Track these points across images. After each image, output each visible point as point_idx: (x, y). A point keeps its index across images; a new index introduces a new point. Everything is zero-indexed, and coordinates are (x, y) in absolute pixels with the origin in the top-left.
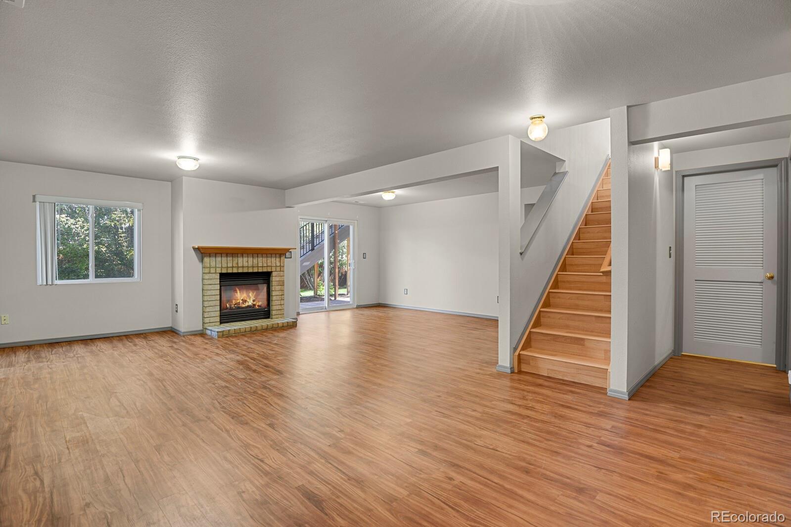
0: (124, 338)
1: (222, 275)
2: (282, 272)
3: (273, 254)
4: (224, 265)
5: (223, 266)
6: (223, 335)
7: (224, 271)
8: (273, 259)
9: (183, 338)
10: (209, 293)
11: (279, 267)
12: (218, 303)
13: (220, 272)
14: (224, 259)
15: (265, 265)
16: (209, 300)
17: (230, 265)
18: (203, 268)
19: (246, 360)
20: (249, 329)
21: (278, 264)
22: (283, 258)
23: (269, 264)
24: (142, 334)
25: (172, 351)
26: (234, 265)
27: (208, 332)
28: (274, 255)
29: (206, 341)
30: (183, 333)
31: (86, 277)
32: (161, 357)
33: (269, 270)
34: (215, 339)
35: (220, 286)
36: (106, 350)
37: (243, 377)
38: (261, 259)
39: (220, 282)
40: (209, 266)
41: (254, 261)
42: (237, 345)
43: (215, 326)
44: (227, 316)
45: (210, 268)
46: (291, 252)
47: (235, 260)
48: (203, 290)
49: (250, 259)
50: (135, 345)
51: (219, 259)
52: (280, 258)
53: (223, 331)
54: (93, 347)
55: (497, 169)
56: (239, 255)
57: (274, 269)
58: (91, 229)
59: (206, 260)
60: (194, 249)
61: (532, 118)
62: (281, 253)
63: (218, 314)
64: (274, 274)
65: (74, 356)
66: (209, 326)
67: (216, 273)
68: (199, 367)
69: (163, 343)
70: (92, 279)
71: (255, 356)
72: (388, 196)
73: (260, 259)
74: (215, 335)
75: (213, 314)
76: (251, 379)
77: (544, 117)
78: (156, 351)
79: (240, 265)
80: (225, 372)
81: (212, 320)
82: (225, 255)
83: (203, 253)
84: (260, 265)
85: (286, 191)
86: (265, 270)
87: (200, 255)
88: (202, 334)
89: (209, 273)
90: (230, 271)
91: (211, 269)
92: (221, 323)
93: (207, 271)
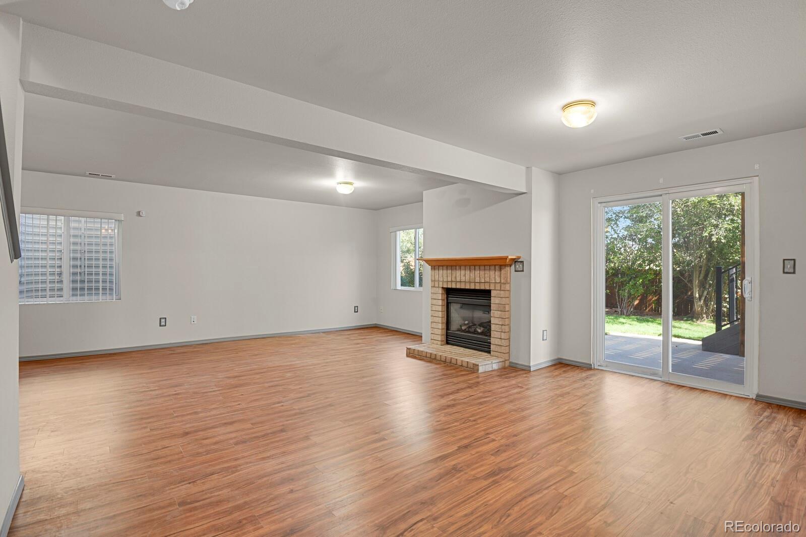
1: (448, 290)
3: (492, 266)
5: (444, 280)
7: (445, 285)
8: (492, 273)
10: (434, 308)
11: (499, 285)
13: (442, 286)
14: (445, 272)
15: (483, 280)
16: (434, 315)
17: (450, 279)
21: (498, 280)
23: (487, 279)
26: (453, 280)
28: (493, 268)
33: (487, 287)
38: (479, 272)
39: (447, 297)
40: (434, 279)
41: (471, 275)
45: (435, 281)
47: (454, 273)
49: (467, 273)
51: (441, 272)
52: (500, 270)
53: (410, 349)
57: (493, 287)
59: (436, 274)
63: (440, 332)
64: (493, 293)
67: (439, 287)
73: (477, 273)
75: (436, 332)
81: (435, 337)
82: (445, 267)
83: (430, 265)
84: (478, 280)
86: (483, 287)
89: (434, 287)
90: (450, 286)
92: (447, 343)
93: (433, 284)
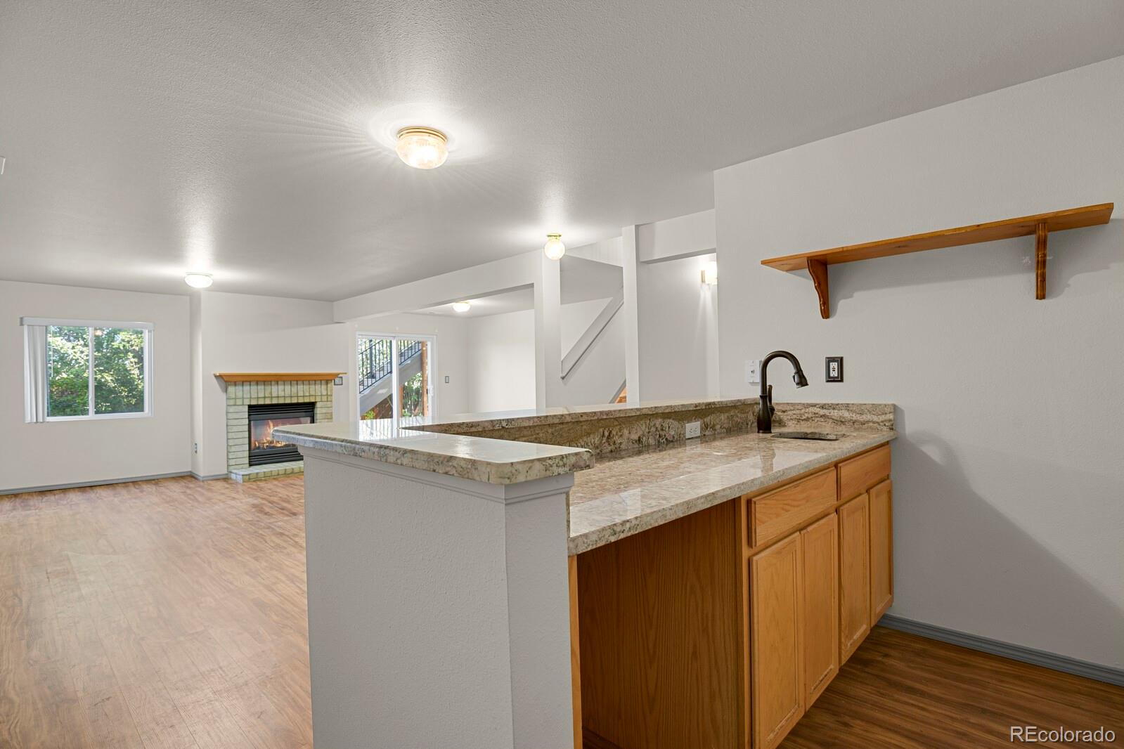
0: (131, 484)
1: (250, 407)
2: (329, 403)
3: (318, 380)
4: (254, 395)
5: (252, 396)
6: (248, 479)
7: (254, 402)
8: (318, 387)
9: (202, 484)
10: (235, 429)
11: (326, 397)
12: (246, 441)
13: (249, 404)
14: (254, 388)
15: (307, 394)
16: (235, 437)
17: (261, 395)
18: (227, 399)
19: (264, 504)
20: (283, 472)
21: (324, 393)
22: (331, 385)
23: (313, 393)
24: (154, 480)
25: (182, 497)
26: (267, 396)
27: (233, 476)
28: (318, 382)
29: (228, 486)
30: (203, 477)
31: (85, 412)
32: (168, 502)
33: (313, 400)
34: (240, 484)
35: (250, 421)
36: (105, 497)
37: (250, 519)
38: (302, 386)
39: (249, 415)
40: (234, 397)
41: (293, 389)
42: (261, 489)
43: (242, 468)
44: (258, 456)
45: (235, 399)
46: (342, 377)
47: (268, 388)
48: (227, 426)
49: (288, 388)
50: (142, 492)
51: (247, 388)
52: (327, 385)
53: (249, 475)
54: (92, 495)
55: (532, 285)
56: (273, 383)
57: (318, 399)
58: (91, 355)
59: (231, 389)
60: (216, 376)
61: (549, 236)
62: (327, 379)
63: (247, 454)
65: (68, 503)
66: (235, 469)
67: (243, 405)
68: (205, 511)
69: (175, 489)
70: (92, 415)
71: (275, 499)
72: (461, 308)
73: (300, 387)
74: (240, 479)
75: (240, 455)
76: (258, 521)
77: (560, 236)
78: (165, 497)
79: (274, 394)
80: (233, 515)
81: (239, 461)
82: (254, 383)
83: (227, 381)
84: (301, 394)
85: (335, 303)
86: (307, 400)
87: (224, 384)
88: (226, 479)
89: (235, 405)
90: (261, 402)
91: (237, 400)
92: (251, 465)
93: (232, 402)
